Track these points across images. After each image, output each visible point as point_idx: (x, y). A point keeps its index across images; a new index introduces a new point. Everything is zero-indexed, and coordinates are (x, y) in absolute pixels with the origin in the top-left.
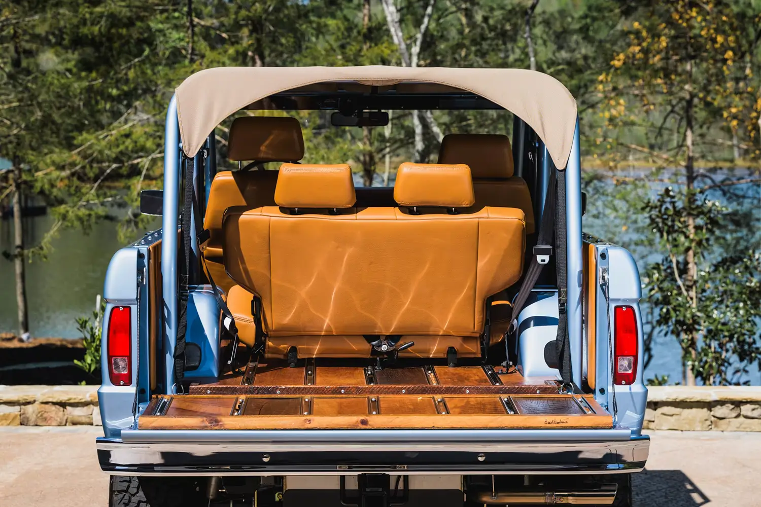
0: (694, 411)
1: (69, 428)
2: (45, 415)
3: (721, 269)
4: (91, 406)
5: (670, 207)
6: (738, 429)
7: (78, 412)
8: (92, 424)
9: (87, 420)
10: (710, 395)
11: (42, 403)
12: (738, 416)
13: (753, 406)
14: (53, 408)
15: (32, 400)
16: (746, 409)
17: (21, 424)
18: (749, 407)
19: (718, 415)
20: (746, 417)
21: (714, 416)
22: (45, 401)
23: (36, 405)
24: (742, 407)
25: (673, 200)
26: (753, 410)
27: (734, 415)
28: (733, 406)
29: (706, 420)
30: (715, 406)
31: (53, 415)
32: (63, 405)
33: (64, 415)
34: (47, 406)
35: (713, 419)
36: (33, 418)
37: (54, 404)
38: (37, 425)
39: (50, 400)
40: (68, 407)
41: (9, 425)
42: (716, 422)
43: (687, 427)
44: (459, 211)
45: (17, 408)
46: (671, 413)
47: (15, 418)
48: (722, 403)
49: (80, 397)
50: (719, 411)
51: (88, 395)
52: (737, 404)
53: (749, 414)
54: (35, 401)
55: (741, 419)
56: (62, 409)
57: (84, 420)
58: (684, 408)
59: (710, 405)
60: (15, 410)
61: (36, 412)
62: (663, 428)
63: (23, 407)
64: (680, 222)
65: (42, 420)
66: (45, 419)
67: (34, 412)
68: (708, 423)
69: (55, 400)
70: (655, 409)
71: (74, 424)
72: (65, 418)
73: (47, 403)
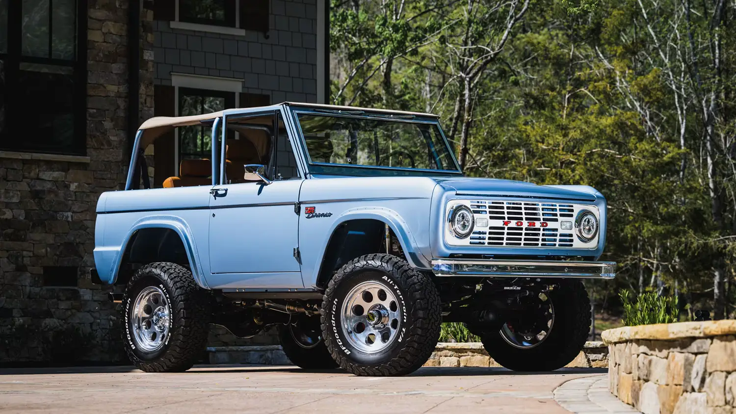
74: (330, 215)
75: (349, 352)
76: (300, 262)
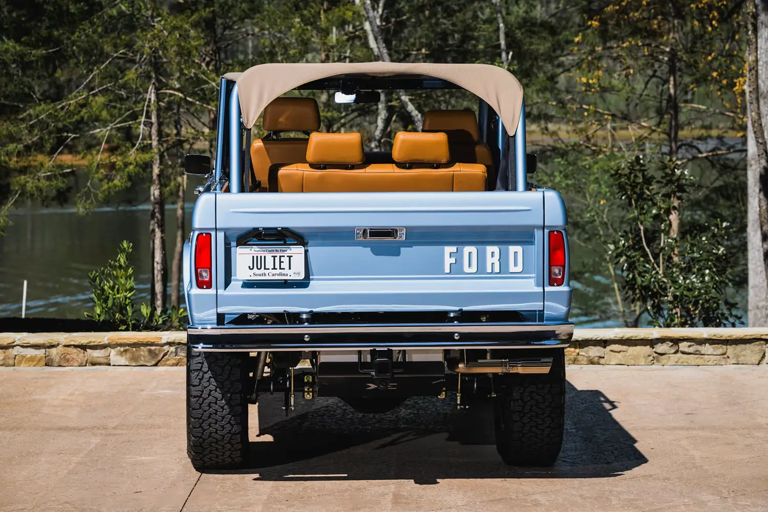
0: (638, 348)
1: (89, 368)
2: (68, 357)
3: (688, 236)
4: (109, 349)
5: (640, 175)
6: (676, 364)
7: (97, 354)
8: (109, 365)
9: (106, 361)
10: (652, 334)
11: (65, 346)
12: (676, 352)
13: (689, 344)
14: (75, 350)
15: (56, 343)
16: (683, 346)
17: (46, 365)
18: (686, 344)
19: (659, 351)
20: (683, 353)
21: (656, 353)
22: (67, 344)
23: (60, 347)
24: (680, 345)
25: (643, 168)
26: (689, 346)
27: (673, 351)
28: (671, 344)
29: (649, 356)
30: (656, 344)
31: (75, 356)
32: (84, 347)
33: (84, 356)
34: (69, 349)
35: (655, 355)
36: (57, 359)
37: (76, 346)
38: (60, 366)
39: (73, 343)
40: (88, 350)
41: (35, 366)
42: (657, 357)
43: (633, 362)
44: (438, 166)
45: (43, 351)
46: (619, 350)
47: (40, 360)
48: (662, 340)
49: (99, 340)
50: (660, 348)
51: (106, 339)
52: (676, 341)
53: (687, 350)
54: (58, 345)
55: (679, 355)
56: (82, 351)
57: (103, 360)
58: (629, 345)
59: (652, 343)
60: (41, 353)
61: (60, 354)
62: (612, 363)
63: (47, 350)
64: (648, 189)
65: (65, 361)
66: (68, 360)
67: (57, 354)
68: (651, 358)
69: (76, 344)
70: (605, 347)
71: (93, 364)
72: (86, 359)
73: (69, 346)
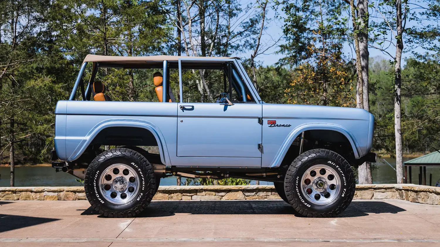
1: (77, 201)
2: (68, 196)
7: (80, 195)
8: (86, 200)
11: (67, 191)
14: (71, 193)
17: (58, 200)
23: (64, 192)
31: (71, 196)
32: (75, 192)
36: (63, 197)
37: (71, 191)
38: (64, 200)
39: (70, 190)
40: (77, 193)
41: (53, 200)
45: (57, 193)
47: (55, 197)
49: (82, 189)
54: (64, 191)
56: (74, 194)
57: (83, 198)
61: (64, 195)
63: (59, 193)
65: (66, 198)
66: (68, 198)
71: (79, 199)
72: (76, 197)
73: (68, 191)
74: (289, 126)
75: (310, 206)
76: (262, 152)
